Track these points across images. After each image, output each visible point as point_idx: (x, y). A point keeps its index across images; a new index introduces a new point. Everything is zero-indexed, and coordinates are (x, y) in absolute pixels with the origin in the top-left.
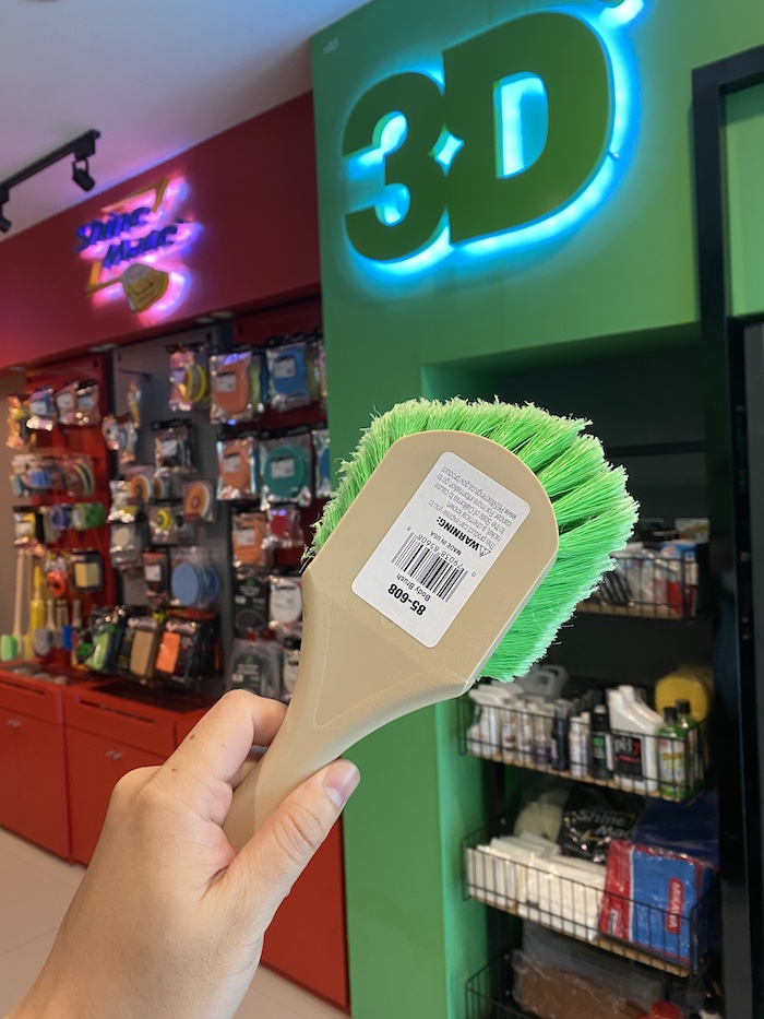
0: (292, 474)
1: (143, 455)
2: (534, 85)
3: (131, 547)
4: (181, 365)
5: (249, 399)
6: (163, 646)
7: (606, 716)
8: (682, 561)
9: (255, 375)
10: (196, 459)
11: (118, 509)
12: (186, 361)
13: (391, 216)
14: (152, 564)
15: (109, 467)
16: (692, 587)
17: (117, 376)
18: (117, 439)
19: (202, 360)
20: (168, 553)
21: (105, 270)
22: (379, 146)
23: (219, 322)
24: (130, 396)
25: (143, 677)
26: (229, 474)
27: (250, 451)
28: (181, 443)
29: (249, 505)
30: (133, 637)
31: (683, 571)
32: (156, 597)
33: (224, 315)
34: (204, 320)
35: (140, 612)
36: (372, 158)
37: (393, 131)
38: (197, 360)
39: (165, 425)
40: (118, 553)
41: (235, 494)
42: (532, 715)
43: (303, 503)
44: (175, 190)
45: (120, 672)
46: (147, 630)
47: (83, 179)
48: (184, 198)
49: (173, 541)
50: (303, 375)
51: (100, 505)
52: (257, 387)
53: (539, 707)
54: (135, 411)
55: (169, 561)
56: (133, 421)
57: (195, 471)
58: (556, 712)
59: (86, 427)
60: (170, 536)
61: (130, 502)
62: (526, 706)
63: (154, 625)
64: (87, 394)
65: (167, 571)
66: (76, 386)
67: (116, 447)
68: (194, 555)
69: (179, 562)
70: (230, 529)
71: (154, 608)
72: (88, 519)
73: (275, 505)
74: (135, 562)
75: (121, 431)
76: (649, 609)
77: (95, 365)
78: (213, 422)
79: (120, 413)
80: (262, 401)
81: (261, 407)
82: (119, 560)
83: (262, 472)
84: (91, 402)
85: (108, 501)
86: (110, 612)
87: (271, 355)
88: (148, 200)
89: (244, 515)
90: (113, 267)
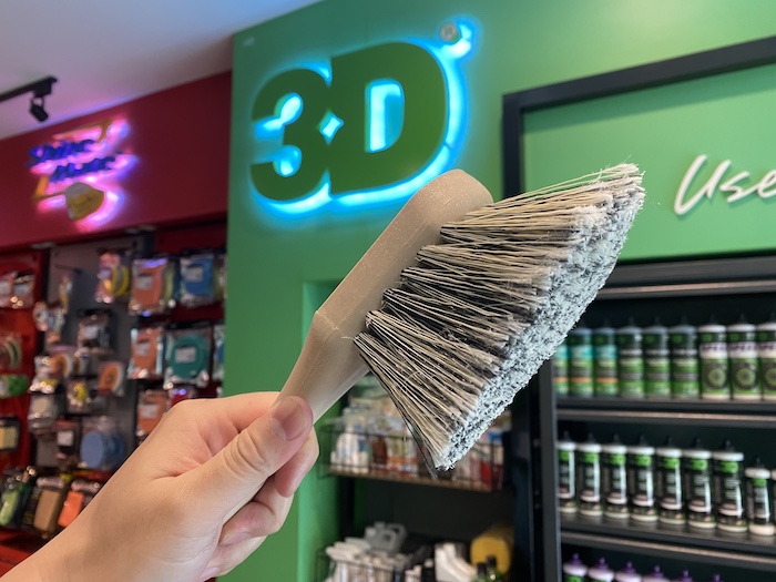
0: (193, 360)
1: (67, 337)
2: (394, 89)
3: (48, 415)
4: (109, 264)
5: (162, 296)
6: (66, 504)
7: (433, 570)
8: (492, 446)
9: (170, 277)
10: (113, 343)
11: (40, 381)
12: (113, 262)
13: (286, 169)
14: (65, 430)
15: (36, 345)
16: (498, 466)
17: (53, 271)
18: (46, 321)
19: (128, 263)
20: (80, 421)
21: (52, 184)
22: (279, 117)
23: (143, 233)
24: (61, 287)
25: (44, 532)
26: (140, 358)
27: (159, 338)
28: (102, 328)
29: (155, 383)
30: (40, 495)
31: (492, 452)
32: (65, 460)
33: (150, 228)
34: (132, 231)
35: (50, 472)
36: (274, 125)
37: (291, 108)
38: (122, 262)
39: (90, 313)
40: (36, 420)
41: (143, 374)
42: (376, 570)
43: (200, 384)
44: (118, 129)
45: (24, 527)
46: (54, 489)
47: (39, 113)
48: (125, 135)
49: (86, 410)
50: (210, 281)
51: (25, 377)
52: (170, 287)
53: (383, 562)
54: (65, 300)
55: (81, 428)
56: (62, 307)
57: (111, 352)
58: (394, 567)
59: (20, 310)
60: (83, 408)
61: (51, 376)
62: (371, 562)
63: (60, 484)
64: (25, 282)
65: (78, 438)
66: (13, 275)
67: (43, 328)
68: (103, 424)
69: (90, 430)
70: (136, 403)
71: (63, 468)
72: (11, 389)
73: (177, 386)
74: (50, 428)
75: (50, 315)
76: (467, 483)
77: (35, 259)
78: (132, 314)
79: (51, 299)
80: (173, 297)
81: (172, 303)
82: (35, 425)
83: (168, 356)
84: (26, 289)
85: (31, 373)
86: (22, 471)
87: (185, 262)
88: (94, 134)
89: (149, 392)
90: (59, 182)
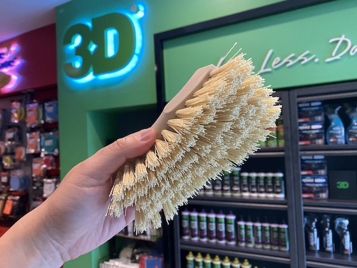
4: (15, 106)
5: (38, 119)
6: (6, 205)
9: (41, 111)
10: (20, 139)
13: (78, 65)
14: (4, 176)
20: (9, 172)
22: (74, 44)
23: (30, 93)
26: (31, 145)
27: (38, 136)
28: (15, 133)
29: (37, 155)
32: (5, 188)
33: (32, 91)
34: (24, 92)
36: (72, 47)
37: (78, 40)
38: (21, 105)
39: (9, 127)
41: (32, 151)
43: (55, 154)
44: (14, 48)
48: (18, 51)
49: (12, 168)
50: (56, 112)
52: (41, 115)
57: (20, 143)
60: (11, 165)
63: (3, 198)
65: (9, 178)
69: (13, 175)
70: (32, 163)
73: (45, 155)
80: (43, 119)
81: (42, 122)
83: (42, 144)
87: (46, 104)
